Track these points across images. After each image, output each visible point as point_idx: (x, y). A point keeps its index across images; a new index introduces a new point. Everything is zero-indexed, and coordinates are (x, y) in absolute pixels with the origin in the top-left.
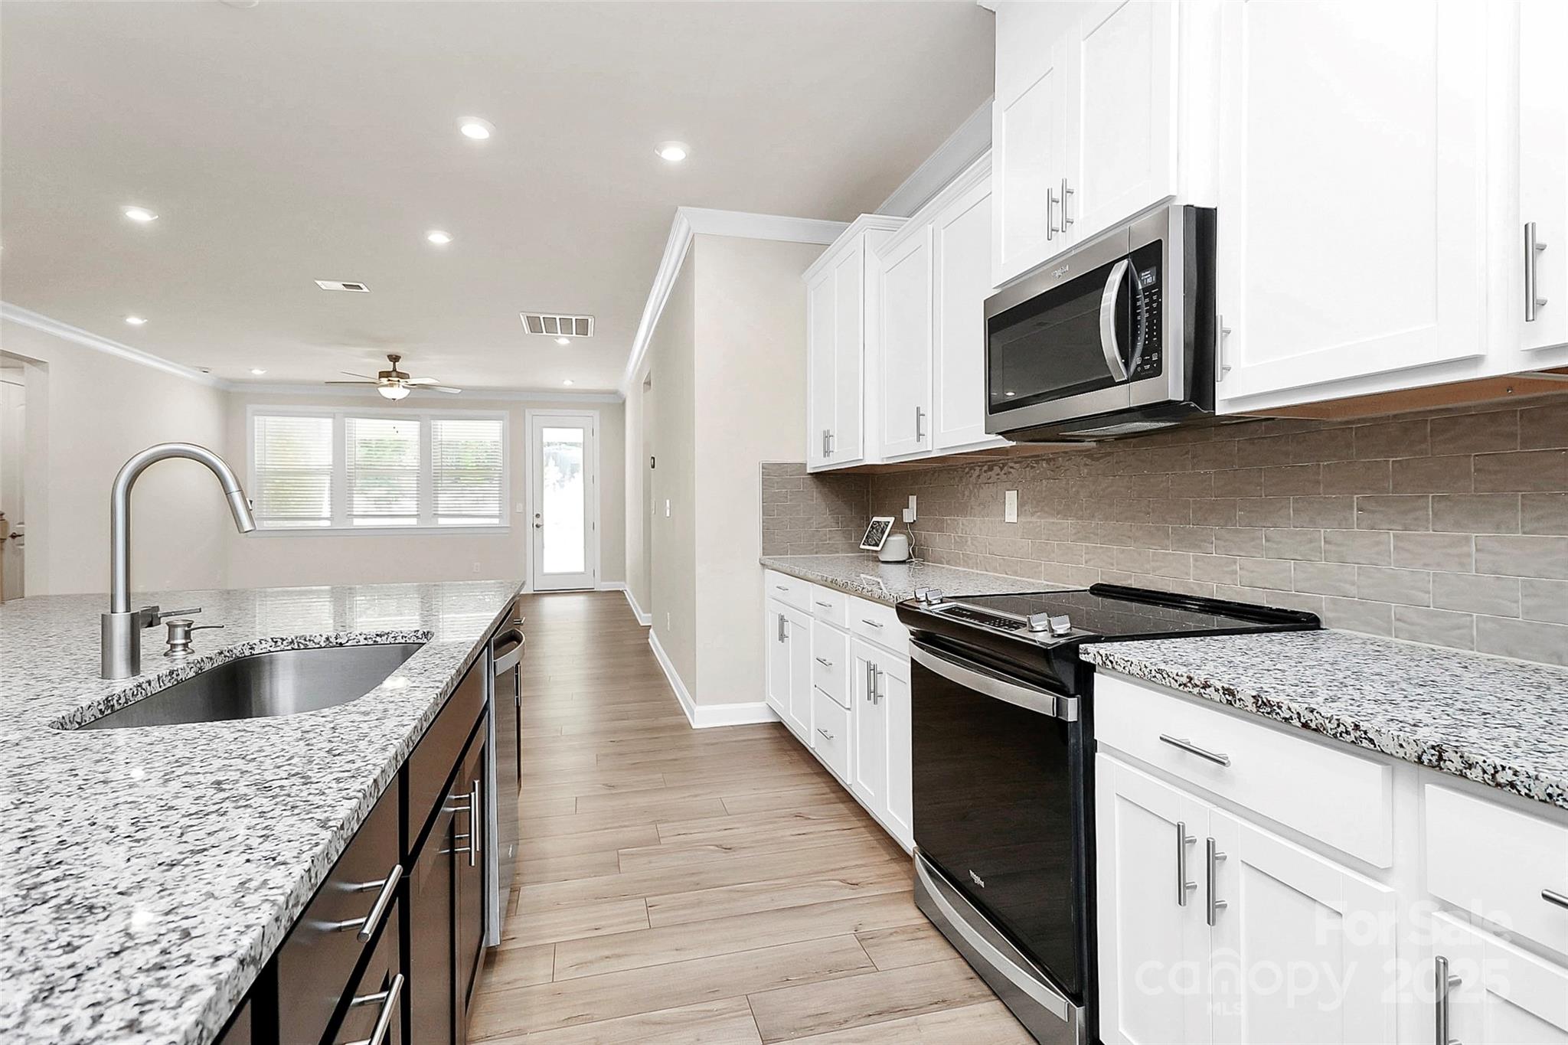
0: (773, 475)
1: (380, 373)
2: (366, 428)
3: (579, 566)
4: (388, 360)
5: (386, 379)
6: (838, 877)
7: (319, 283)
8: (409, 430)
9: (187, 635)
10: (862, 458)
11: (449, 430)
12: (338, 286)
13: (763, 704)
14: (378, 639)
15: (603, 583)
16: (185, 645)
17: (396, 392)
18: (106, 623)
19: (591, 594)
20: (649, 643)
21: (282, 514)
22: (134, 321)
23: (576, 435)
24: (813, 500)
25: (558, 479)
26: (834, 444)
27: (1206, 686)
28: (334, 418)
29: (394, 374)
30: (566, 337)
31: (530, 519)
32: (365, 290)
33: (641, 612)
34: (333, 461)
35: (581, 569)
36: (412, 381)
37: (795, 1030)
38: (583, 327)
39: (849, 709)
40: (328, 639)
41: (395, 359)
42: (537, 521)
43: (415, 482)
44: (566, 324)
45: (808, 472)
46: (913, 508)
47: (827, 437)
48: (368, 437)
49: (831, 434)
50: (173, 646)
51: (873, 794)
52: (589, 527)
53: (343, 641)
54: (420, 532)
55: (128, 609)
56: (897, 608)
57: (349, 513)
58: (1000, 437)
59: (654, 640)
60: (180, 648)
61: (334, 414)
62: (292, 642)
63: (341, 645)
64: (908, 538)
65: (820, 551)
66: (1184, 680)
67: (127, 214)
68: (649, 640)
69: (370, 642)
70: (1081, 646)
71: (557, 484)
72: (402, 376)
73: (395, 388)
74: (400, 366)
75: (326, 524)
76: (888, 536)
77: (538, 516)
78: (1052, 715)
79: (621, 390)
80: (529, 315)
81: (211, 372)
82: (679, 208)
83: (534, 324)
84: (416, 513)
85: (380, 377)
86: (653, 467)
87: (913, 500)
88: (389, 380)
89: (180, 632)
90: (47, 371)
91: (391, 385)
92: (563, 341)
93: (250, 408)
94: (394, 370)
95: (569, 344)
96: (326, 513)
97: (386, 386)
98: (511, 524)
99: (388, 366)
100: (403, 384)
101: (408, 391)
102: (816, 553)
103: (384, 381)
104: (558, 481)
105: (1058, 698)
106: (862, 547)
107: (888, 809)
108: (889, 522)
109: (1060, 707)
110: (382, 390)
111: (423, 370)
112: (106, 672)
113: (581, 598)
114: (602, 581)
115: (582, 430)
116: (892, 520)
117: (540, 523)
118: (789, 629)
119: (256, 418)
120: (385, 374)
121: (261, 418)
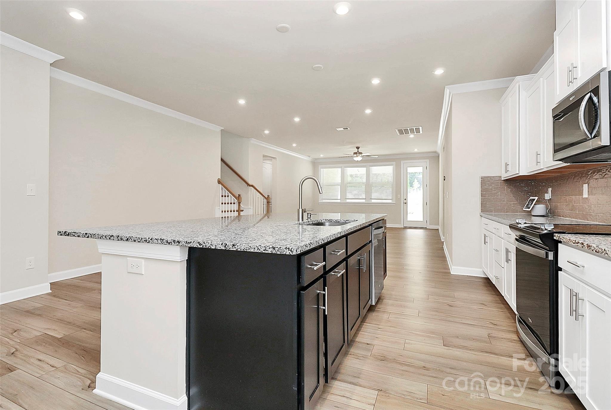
0: (485, 181)
1: (354, 153)
2: (350, 171)
3: (421, 219)
4: (356, 148)
6: (490, 321)
7: (337, 129)
8: (362, 171)
9: (310, 216)
10: (518, 173)
11: (376, 170)
12: (342, 129)
13: (481, 270)
14: (346, 221)
15: (430, 226)
16: (310, 218)
17: (359, 158)
18: (298, 210)
19: (426, 229)
20: (443, 247)
21: (328, 198)
22: (294, 145)
23: (420, 169)
24: (505, 191)
25: (418, 187)
26: (509, 168)
27: (578, 243)
28: (341, 168)
29: (358, 153)
30: (413, 135)
31: (402, 200)
32: (349, 129)
33: (442, 236)
34: (341, 182)
36: (363, 155)
37: (455, 347)
38: (418, 130)
39: (503, 268)
40: (336, 220)
41: (358, 148)
43: (365, 186)
44: (412, 131)
45: (502, 179)
46: (550, 194)
47: (507, 165)
48: (352, 174)
49: (508, 164)
50: (308, 218)
51: (509, 298)
52: (425, 204)
53: (339, 221)
54: (366, 204)
55: (302, 208)
56: (509, 226)
57: (345, 198)
58: (561, 162)
59: (445, 247)
60: (309, 218)
61: (341, 167)
62: (329, 220)
63: (339, 222)
64: (547, 206)
65: (508, 212)
66: (574, 241)
67: (295, 120)
68: (444, 246)
69: (345, 222)
70: (554, 234)
71: (418, 189)
72: (361, 153)
74: (360, 150)
75: (339, 201)
76: (535, 205)
77: (405, 199)
78: (544, 257)
79: (437, 151)
80: (398, 129)
81: (311, 157)
82: (446, 86)
83: (401, 132)
84: (365, 198)
85: (354, 154)
86: (444, 180)
87: (550, 190)
89: (309, 215)
90: (276, 160)
91: (357, 156)
92: (412, 136)
93: (320, 166)
94: (358, 151)
95: (414, 137)
96: (339, 198)
97: (355, 157)
98: (396, 202)
99: (356, 150)
100: (361, 156)
101: (362, 158)
102: (506, 212)
103: (355, 155)
104: (418, 188)
105: (546, 252)
106: (524, 209)
107: (513, 302)
108: (535, 199)
109: (547, 254)
110: (354, 158)
111: (366, 151)
112: (299, 220)
113: (421, 231)
114: (430, 225)
115: (422, 167)
116: (536, 198)
117: (406, 202)
118: (488, 240)
119: (321, 169)
120: (355, 153)
121: (323, 169)
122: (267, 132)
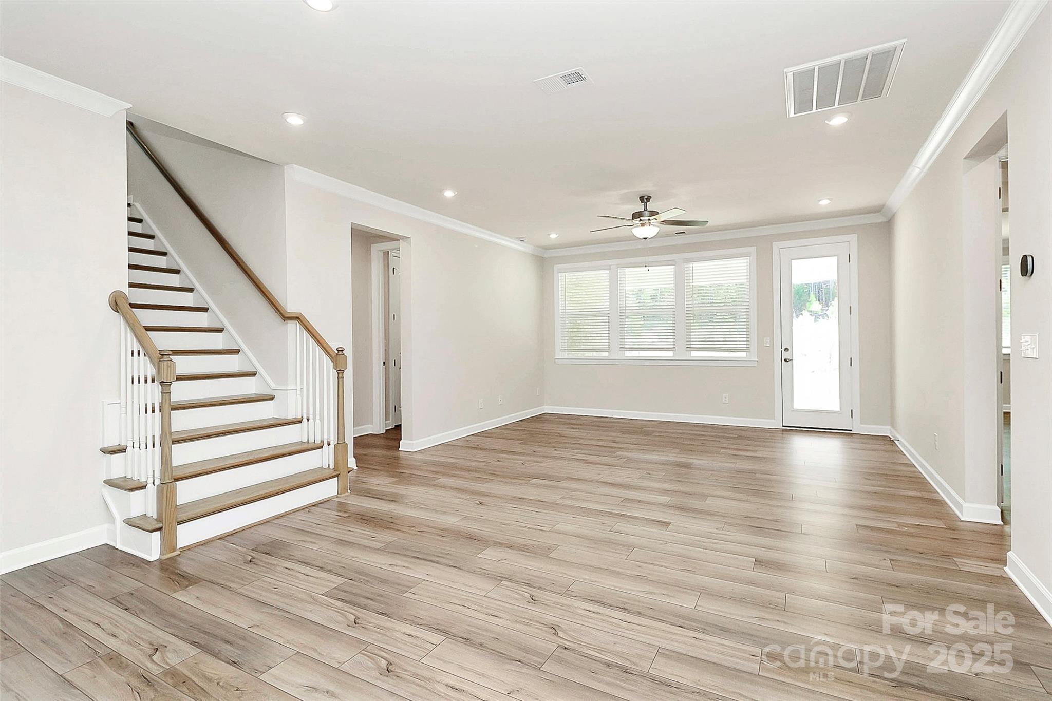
1: (633, 214)
2: (633, 279)
3: (834, 404)
4: (639, 200)
5: (639, 219)
15: (862, 426)
17: (649, 231)
19: (850, 436)
21: (582, 346)
23: (828, 263)
28: (609, 270)
29: (645, 214)
31: (778, 353)
34: (611, 305)
35: (836, 408)
41: (646, 198)
42: (786, 355)
52: (845, 362)
54: (676, 364)
57: (621, 346)
61: (609, 266)
72: (653, 213)
73: (646, 228)
74: (651, 206)
75: (606, 355)
77: (786, 349)
81: (526, 241)
84: (672, 346)
85: (632, 219)
88: (641, 220)
91: (643, 225)
92: (839, 119)
93: (556, 267)
94: (646, 209)
97: (638, 226)
98: (759, 358)
99: (640, 206)
100: (654, 222)
101: (658, 228)
103: (637, 221)
110: (635, 232)
114: (861, 423)
115: (836, 257)
117: (789, 358)
119: (560, 275)
120: (637, 215)
121: (563, 274)
122: (449, 194)
